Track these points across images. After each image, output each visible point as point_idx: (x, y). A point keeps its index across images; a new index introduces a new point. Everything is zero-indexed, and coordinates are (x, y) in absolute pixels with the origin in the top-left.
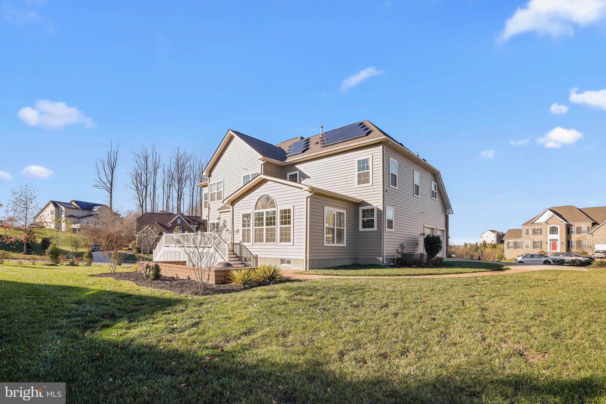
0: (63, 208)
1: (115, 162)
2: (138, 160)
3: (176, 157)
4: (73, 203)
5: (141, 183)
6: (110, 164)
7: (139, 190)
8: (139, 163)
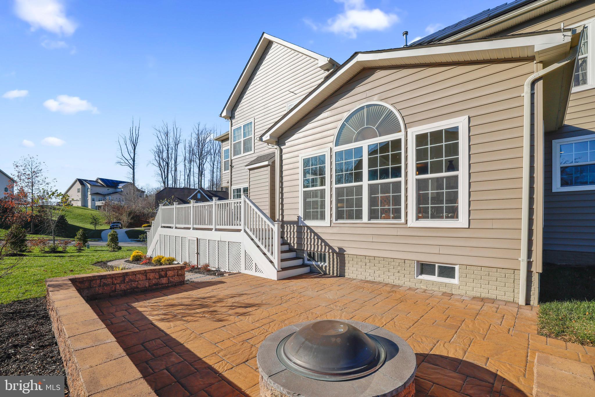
0: (89, 186)
1: (137, 139)
2: (159, 136)
3: (197, 132)
4: (99, 181)
5: (163, 160)
6: (133, 141)
7: (161, 166)
8: (160, 138)
